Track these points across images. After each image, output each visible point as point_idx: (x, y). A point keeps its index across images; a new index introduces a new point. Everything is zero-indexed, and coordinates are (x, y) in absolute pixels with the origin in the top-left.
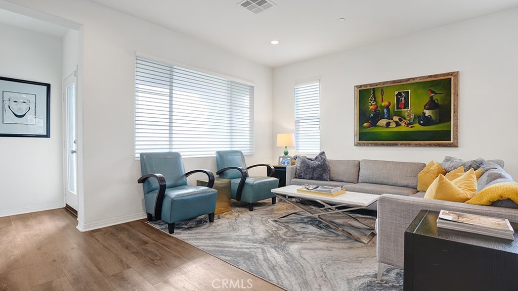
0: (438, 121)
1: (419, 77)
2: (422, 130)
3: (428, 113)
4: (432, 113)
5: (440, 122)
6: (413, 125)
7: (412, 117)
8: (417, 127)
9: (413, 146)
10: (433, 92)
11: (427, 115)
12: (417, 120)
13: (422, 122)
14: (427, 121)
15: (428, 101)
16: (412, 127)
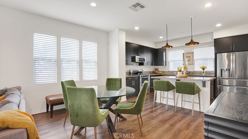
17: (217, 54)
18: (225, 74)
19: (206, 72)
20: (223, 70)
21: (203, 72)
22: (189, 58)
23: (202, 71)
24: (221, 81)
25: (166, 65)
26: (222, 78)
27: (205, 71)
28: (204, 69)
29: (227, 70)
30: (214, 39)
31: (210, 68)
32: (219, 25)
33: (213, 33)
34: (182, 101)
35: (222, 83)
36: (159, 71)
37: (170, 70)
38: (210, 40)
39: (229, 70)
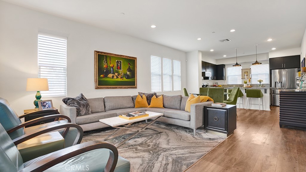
2: (126, 81)
3: (128, 73)
7: (123, 74)
8: (125, 79)
10: (130, 64)
11: (128, 74)
13: (126, 77)
14: (128, 77)
16: (123, 79)
17: (272, 70)
18: (279, 85)
19: (263, 85)
20: (277, 82)
21: (260, 85)
22: (247, 73)
23: (259, 83)
24: (274, 91)
25: (225, 80)
26: (276, 88)
27: (261, 83)
28: (260, 82)
29: (279, 83)
30: (270, 59)
31: (266, 81)
32: (274, 49)
33: (268, 53)
34: (249, 104)
35: (275, 93)
36: (219, 84)
37: (229, 84)
38: (266, 58)
39: (281, 82)
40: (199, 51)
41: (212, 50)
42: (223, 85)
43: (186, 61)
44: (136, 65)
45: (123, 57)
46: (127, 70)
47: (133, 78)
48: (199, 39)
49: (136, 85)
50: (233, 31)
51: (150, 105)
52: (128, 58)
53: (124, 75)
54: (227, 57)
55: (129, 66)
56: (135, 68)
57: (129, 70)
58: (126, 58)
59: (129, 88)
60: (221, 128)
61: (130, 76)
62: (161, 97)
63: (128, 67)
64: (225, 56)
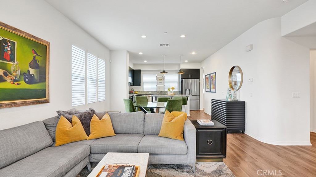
0: (38, 81)
1: (25, 33)
2: (27, 88)
3: (32, 71)
4: (35, 72)
5: (40, 81)
6: (19, 82)
7: (18, 73)
8: (23, 85)
9: (19, 106)
10: (36, 53)
11: (31, 73)
12: (23, 78)
13: (27, 80)
14: (30, 80)
15: (32, 60)
16: (18, 84)
17: (184, 79)
20: (186, 90)
22: (161, 80)
32: (186, 61)
36: (134, 91)
37: (145, 90)
38: (177, 68)
39: (189, 90)
40: (128, 51)
41: (141, 53)
42: (139, 92)
43: (111, 61)
44: (49, 57)
45: (19, 33)
46: (30, 64)
47: (42, 82)
48: (144, 37)
49: (49, 96)
50: (183, 36)
51: (90, 133)
52: (33, 39)
53: (20, 74)
54: (147, 63)
55: (34, 57)
56: (47, 63)
57: (34, 64)
58: (28, 37)
59: (33, 103)
60: (217, 152)
61: (36, 77)
62: (106, 117)
63: (32, 59)
64: (145, 61)
